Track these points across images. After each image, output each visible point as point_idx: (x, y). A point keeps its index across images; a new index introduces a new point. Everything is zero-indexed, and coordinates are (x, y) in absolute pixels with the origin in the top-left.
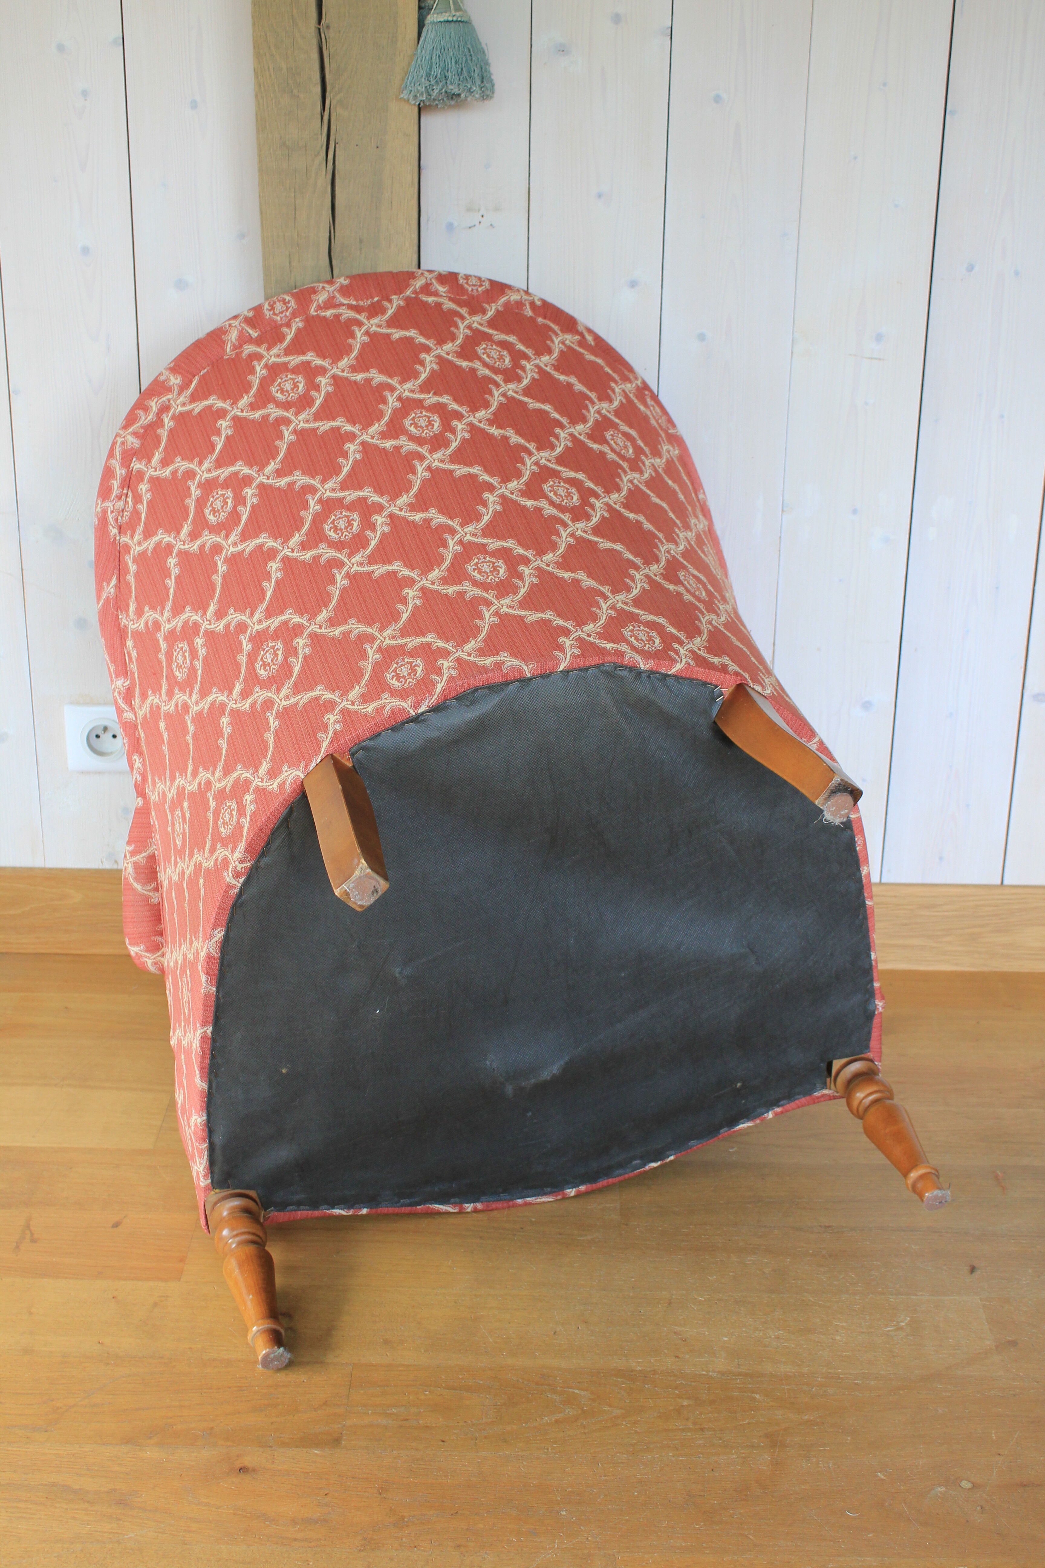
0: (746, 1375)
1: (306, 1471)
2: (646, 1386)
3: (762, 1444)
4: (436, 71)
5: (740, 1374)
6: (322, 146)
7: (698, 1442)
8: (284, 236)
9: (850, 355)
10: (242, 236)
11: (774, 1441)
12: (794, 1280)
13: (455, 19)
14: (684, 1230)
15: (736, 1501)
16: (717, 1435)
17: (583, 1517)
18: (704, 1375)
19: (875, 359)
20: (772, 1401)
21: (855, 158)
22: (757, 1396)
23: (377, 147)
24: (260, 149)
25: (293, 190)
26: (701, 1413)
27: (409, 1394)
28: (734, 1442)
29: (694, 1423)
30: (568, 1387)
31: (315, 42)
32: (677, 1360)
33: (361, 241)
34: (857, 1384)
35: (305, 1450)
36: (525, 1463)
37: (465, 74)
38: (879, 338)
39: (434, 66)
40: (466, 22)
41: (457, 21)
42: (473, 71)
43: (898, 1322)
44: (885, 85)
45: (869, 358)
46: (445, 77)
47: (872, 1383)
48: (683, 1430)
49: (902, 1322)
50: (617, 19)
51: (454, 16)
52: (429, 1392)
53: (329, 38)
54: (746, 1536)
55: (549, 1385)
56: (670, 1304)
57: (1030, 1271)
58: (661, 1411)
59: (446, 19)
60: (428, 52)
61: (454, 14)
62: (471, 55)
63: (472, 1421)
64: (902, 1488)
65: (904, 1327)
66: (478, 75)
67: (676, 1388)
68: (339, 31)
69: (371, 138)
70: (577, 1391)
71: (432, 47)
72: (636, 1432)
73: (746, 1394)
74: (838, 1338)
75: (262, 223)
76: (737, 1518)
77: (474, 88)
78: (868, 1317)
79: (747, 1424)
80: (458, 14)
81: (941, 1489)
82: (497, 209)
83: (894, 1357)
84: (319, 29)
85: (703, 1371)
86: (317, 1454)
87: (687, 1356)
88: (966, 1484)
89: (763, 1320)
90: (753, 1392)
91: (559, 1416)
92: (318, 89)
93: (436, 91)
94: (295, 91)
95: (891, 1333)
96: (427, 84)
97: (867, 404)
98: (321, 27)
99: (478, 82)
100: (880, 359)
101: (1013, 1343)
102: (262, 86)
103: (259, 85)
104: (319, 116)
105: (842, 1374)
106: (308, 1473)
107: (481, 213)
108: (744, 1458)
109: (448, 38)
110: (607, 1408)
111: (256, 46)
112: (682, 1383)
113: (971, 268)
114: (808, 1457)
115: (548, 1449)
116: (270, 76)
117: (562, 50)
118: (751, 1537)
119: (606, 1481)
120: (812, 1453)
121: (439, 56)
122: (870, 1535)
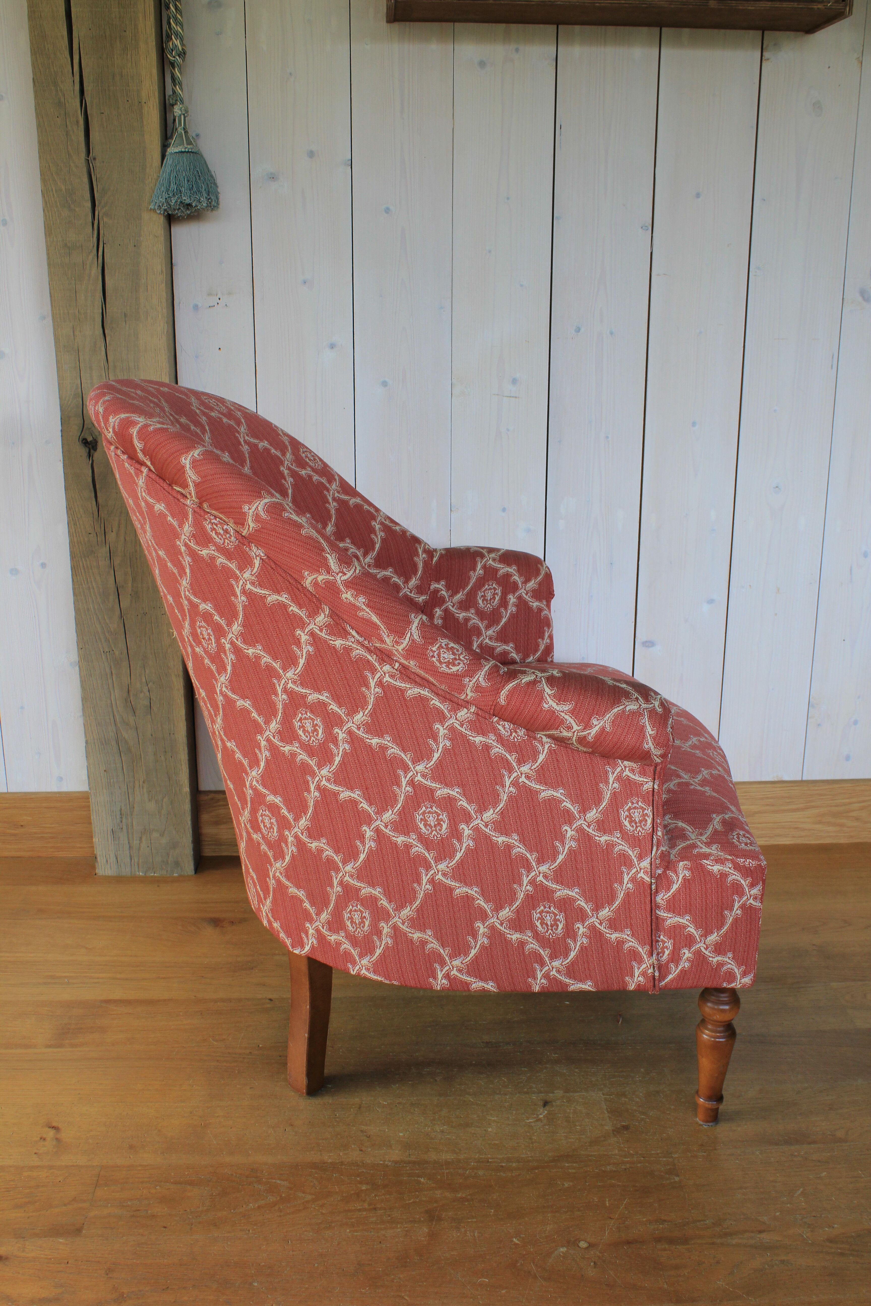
0: (414, 1163)
1: (49, 1257)
2: (334, 1175)
3: (422, 1219)
4: (173, 187)
5: (409, 1162)
6: (94, 246)
7: (371, 1219)
8: (68, 313)
9: (494, 394)
10: (43, 318)
11: (432, 1216)
12: (459, 1085)
13: (187, 150)
14: (377, 1050)
15: (397, 1268)
16: (387, 1213)
17: (271, 1287)
18: (381, 1164)
19: (513, 397)
20: (434, 1183)
21: (490, 252)
22: (422, 1180)
23: (135, 246)
24: (48, 249)
25: (74, 278)
26: (376, 1196)
27: (143, 1189)
28: (400, 1219)
29: (370, 1204)
30: (272, 1178)
31: (85, 170)
32: (361, 1152)
33: (125, 315)
34: (502, 1166)
35: (51, 1239)
36: (229, 1243)
37: (195, 189)
38: (514, 381)
39: (172, 184)
40: (196, 153)
41: (188, 152)
42: (201, 187)
43: (538, 1115)
44: (508, 199)
45: (508, 397)
46: (180, 191)
47: (514, 1165)
48: (360, 1210)
49: (541, 1114)
50: (311, 154)
51: (186, 148)
52: (160, 1186)
53: (95, 167)
54: (403, 1297)
55: (257, 1177)
56: (360, 1108)
57: (642, 1070)
58: (344, 1195)
59: (180, 150)
60: (167, 173)
61: (186, 146)
62: (199, 176)
63: (190, 1210)
64: (532, 1250)
65: (542, 1119)
66: (205, 190)
67: (358, 1176)
68: (103, 162)
69: (130, 239)
70: (279, 1182)
71: (170, 171)
72: (322, 1214)
73: (413, 1178)
74: (490, 1130)
75: (52, 303)
76: (397, 1282)
77: (202, 199)
78: (514, 1112)
79: (411, 1203)
80: (189, 147)
81: (563, 1250)
82: (230, 294)
83: (532, 1143)
84: (88, 160)
85: (381, 1161)
86: (61, 1243)
87: (369, 1149)
88: (583, 1244)
89: (432, 1118)
90: (418, 1177)
91: (262, 1202)
92: (89, 204)
93: (173, 201)
94: (72, 206)
95: (531, 1124)
96: (167, 196)
97: (508, 430)
98: (89, 159)
99: (205, 195)
100: (516, 397)
101: (626, 1128)
102: (48, 204)
103: (45, 203)
104: (91, 224)
105: (491, 1159)
106: (50, 1259)
107: (218, 296)
108: (407, 1231)
109: (181, 163)
110: (301, 1194)
111: (42, 174)
112: (364, 1172)
113: (578, 330)
114: (459, 1228)
115: (249, 1231)
116: (54, 195)
117: (273, 177)
118: (406, 1298)
119: (293, 1255)
120: (462, 1225)
121: (176, 176)
122: (504, 1291)
